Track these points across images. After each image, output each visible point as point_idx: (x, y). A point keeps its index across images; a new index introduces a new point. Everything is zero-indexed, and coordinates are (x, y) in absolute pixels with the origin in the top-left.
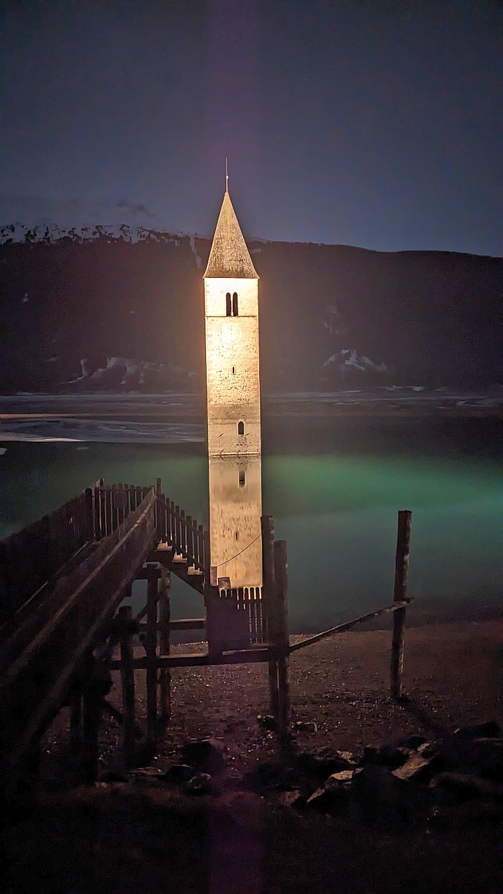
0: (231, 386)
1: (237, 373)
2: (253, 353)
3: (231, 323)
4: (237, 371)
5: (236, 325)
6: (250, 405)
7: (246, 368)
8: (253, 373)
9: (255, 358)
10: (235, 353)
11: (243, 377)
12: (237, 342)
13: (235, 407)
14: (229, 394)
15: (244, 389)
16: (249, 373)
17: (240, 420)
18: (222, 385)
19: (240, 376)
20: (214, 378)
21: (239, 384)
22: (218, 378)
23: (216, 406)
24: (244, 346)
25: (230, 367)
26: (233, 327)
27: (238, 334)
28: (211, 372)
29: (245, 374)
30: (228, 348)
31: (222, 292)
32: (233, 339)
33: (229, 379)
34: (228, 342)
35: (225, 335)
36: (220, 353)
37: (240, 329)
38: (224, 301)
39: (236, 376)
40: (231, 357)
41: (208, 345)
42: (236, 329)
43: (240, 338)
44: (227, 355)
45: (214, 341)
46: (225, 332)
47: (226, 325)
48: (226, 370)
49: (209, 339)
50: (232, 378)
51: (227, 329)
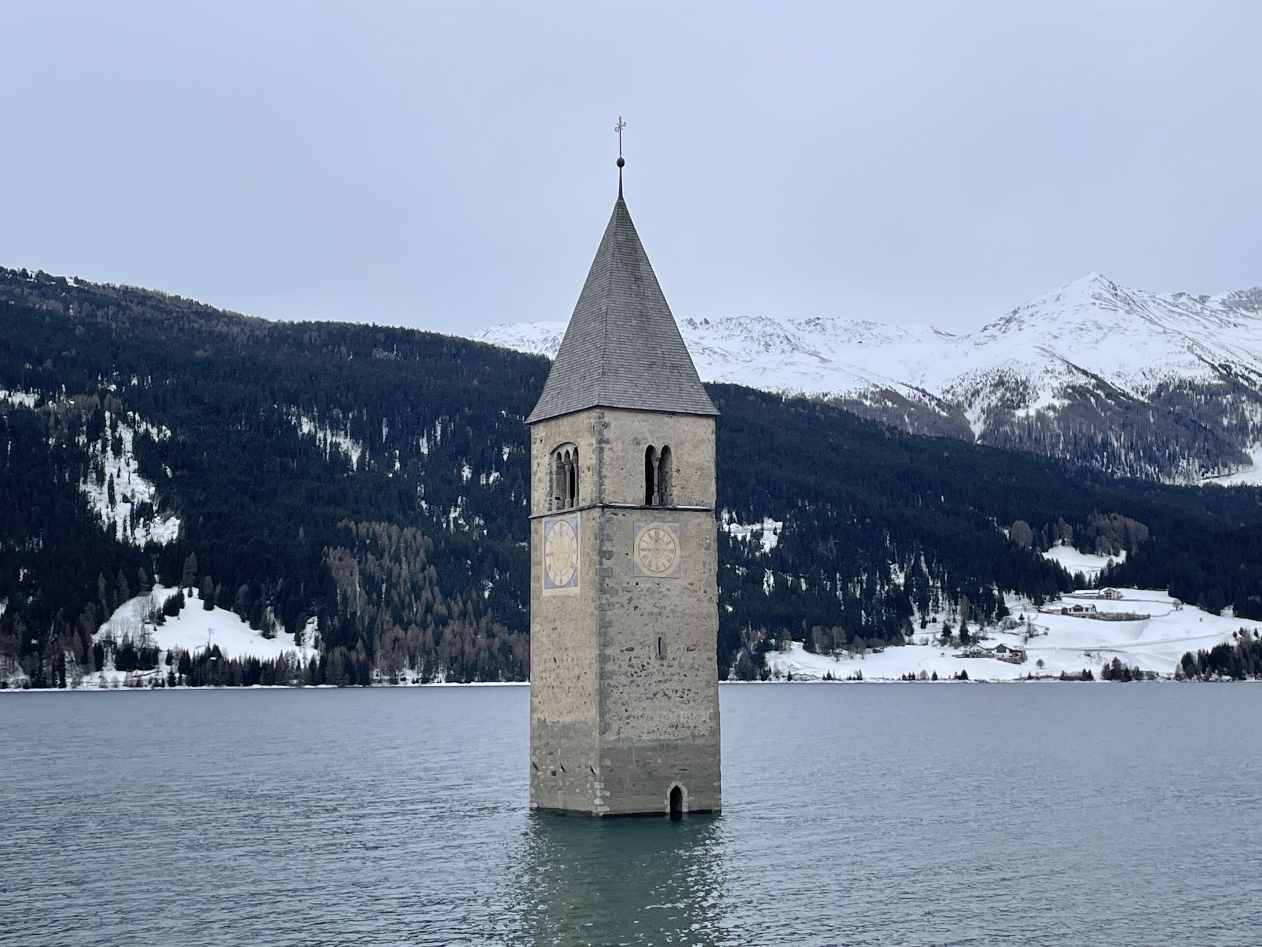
0: (654, 688)
1: (670, 656)
2: (705, 604)
3: (655, 524)
4: (671, 651)
5: (666, 527)
6: (700, 741)
7: (690, 643)
8: (704, 656)
9: (709, 616)
10: (664, 603)
11: (681, 666)
12: (671, 571)
13: (664, 747)
14: (648, 713)
15: (685, 696)
16: (695, 654)
17: (673, 785)
18: (634, 688)
19: (676, 663)
20: (616, 668)
21: (674, 685)
22: (625, 668)
23: (619, 745)
24: (685, 583)
25: (653, 639)
26: (661, 533)
27: (672, 551)
28: (609, 651)
29: (687, 658)
30: (648, 590)
31: (638, 444)
32: (660, 564)
33: (651, 670)
34: (647, 573)
35: (643, 553)
36: (630, 600)
37: (677, 541)
38: (640, 465)
39: (665, 663)
40: (656, 611)
41: (603, 579)
42: (667, 539)
43: (676, 562)
44: (646, 605)
45: (617, 570)
46: (643, 545)
47: (645, 529)
48: (643, 645)
49: (607, 563)
50: (658, 667)
51: (646, 538)
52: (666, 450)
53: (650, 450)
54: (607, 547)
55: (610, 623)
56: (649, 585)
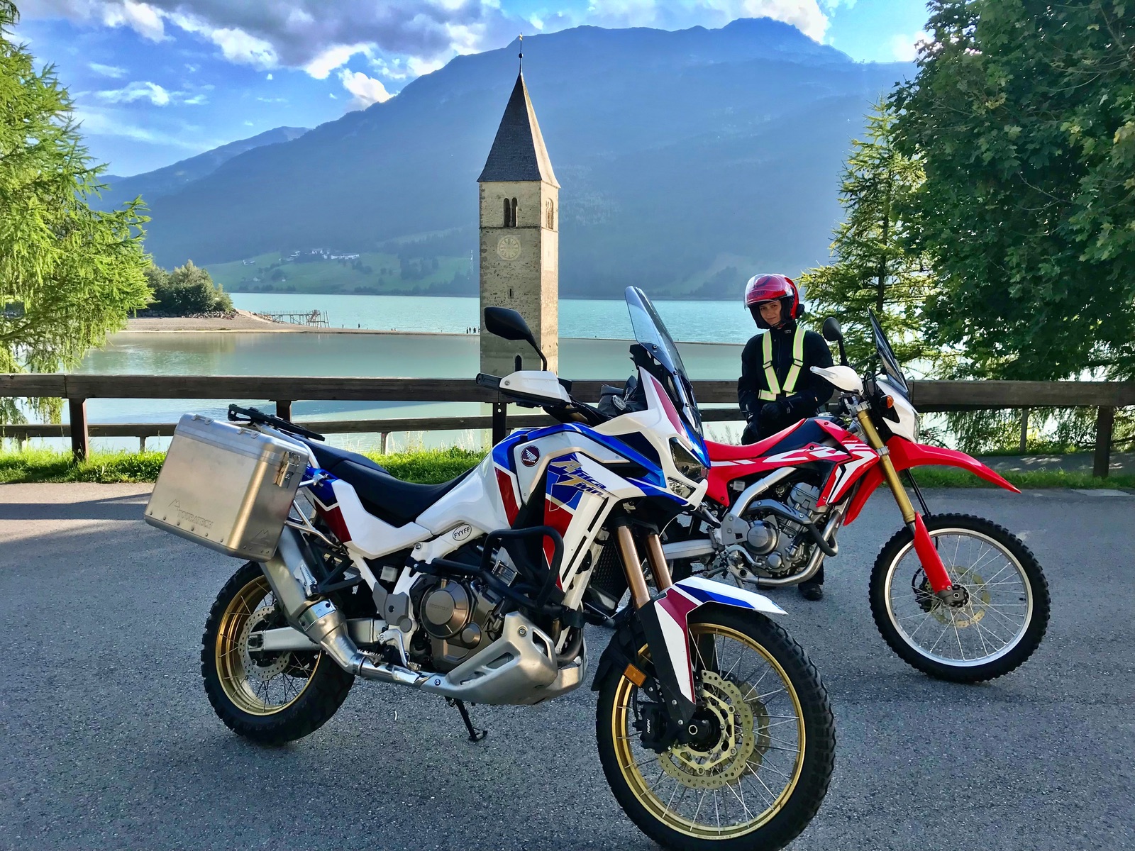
1: (515, 297)
2: (534, 273)
3: (508, 236)
4: (516, 294)
5: (514, 237)
7: (526, 290)
8: (533, 298)
9: (536, 278)
10: (512, 272)
11: (521, 301)
12: (516, 257)
16: (529, 296)
17: (517, 355)
20: (488, 302)
22: (493, 302)
24: (524, 263)
25: (507, 289)
26: (511, 240)
27: (516, 248)
28: (485, 294)
29: (525, 298)
30: (505, 266)
31: (499, 198)
32: (511, 255)
33: (506, 303)
34: (504, 259)
35: (501, 250)
36: (496, 271)
37: (519, 243)
38: (500, 208)
39: (513, 300)
40: (508, 276)
41: (481, 262)
42: (514, 242)
43: (519, 253)
44: (504, 273)
45: (488, 258)
46: (502, 246)
47: (503, 238)
48: (501, 291)
49: (483, 255)
50: (509, 301)
51: (503, 242)
52: (515, 200)
53: (507, 201)
54: (484, 247)
55: (485, 282)
56: (505, 264)
